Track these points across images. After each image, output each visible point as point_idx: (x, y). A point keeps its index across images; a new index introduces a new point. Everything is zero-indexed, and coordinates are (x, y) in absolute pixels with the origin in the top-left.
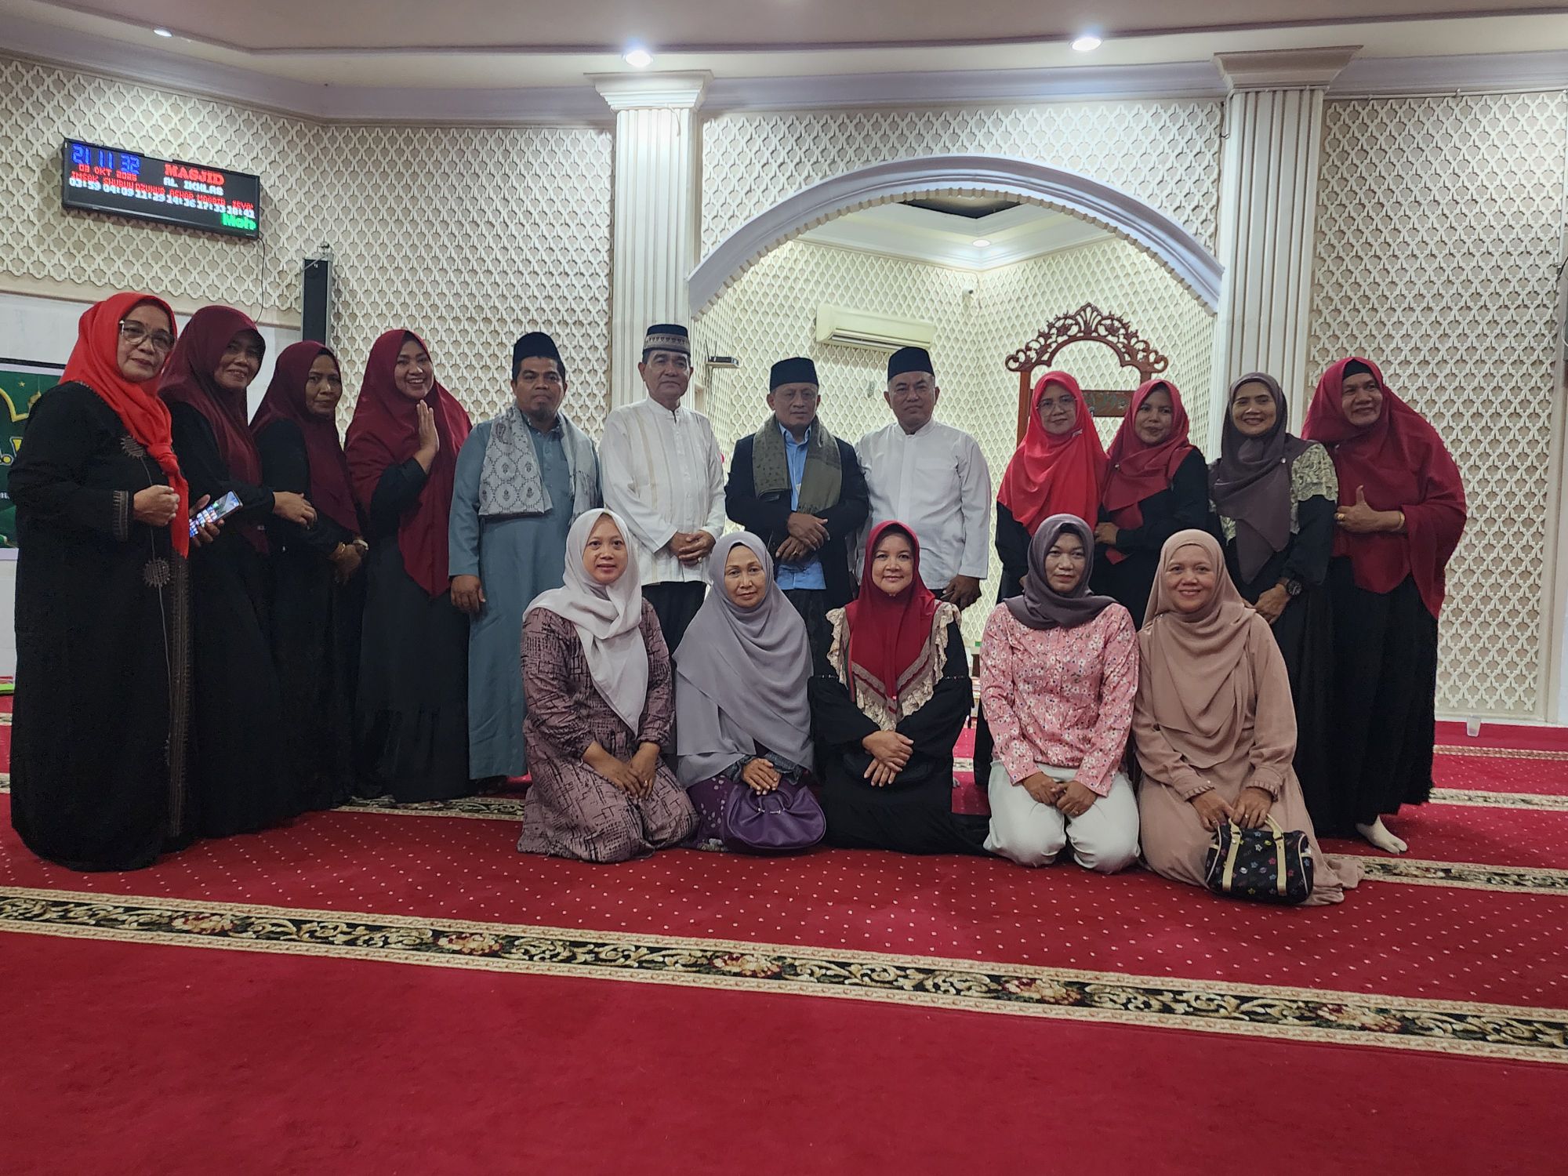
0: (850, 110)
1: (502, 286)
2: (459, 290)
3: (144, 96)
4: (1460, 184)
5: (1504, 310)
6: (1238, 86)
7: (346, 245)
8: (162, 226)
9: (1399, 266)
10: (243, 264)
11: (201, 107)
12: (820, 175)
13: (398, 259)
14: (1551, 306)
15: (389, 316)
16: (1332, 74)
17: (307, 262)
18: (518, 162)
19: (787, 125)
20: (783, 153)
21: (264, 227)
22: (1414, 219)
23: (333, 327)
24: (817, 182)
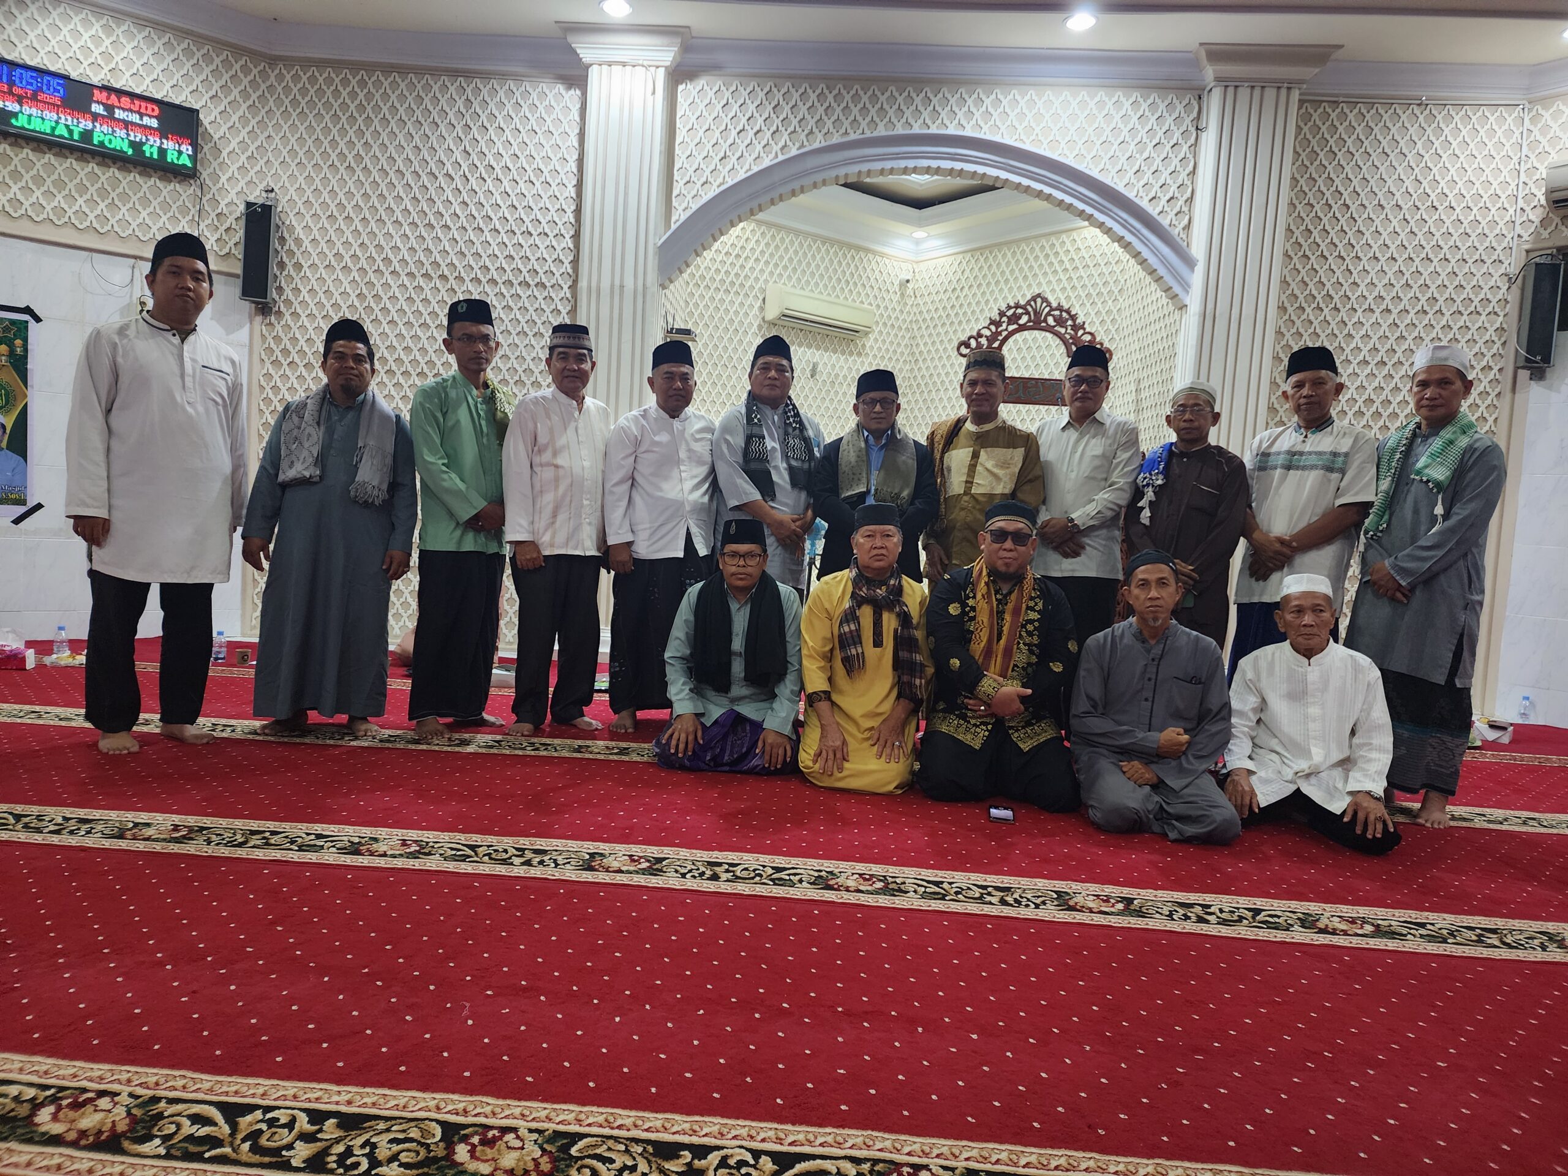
0: (830, 81)
1: (461, 243)
2: (415, 245)
3: (72, 14)
4: (1422, 190)
5: (1457, 316)
6: (1218, 79)
7: (292, 191)
8: (88, 157)
9: (1361, 268)
10: (178, 204)
11: (135, 31)
12: (797, 145)
13: (349, 208)
14: (1502, 314)
15: (338, 268)
16: (1308, 72)
17: (249, 205)
18: (480, 113)
19: (765, 91)
20: (760, 121)
21: (202, 165)
22: (1377, 222)
23: (276, 276)
24: (794, 152)
